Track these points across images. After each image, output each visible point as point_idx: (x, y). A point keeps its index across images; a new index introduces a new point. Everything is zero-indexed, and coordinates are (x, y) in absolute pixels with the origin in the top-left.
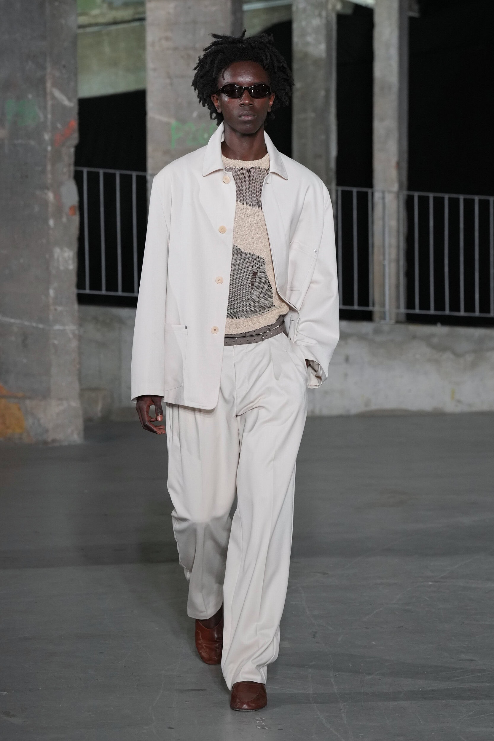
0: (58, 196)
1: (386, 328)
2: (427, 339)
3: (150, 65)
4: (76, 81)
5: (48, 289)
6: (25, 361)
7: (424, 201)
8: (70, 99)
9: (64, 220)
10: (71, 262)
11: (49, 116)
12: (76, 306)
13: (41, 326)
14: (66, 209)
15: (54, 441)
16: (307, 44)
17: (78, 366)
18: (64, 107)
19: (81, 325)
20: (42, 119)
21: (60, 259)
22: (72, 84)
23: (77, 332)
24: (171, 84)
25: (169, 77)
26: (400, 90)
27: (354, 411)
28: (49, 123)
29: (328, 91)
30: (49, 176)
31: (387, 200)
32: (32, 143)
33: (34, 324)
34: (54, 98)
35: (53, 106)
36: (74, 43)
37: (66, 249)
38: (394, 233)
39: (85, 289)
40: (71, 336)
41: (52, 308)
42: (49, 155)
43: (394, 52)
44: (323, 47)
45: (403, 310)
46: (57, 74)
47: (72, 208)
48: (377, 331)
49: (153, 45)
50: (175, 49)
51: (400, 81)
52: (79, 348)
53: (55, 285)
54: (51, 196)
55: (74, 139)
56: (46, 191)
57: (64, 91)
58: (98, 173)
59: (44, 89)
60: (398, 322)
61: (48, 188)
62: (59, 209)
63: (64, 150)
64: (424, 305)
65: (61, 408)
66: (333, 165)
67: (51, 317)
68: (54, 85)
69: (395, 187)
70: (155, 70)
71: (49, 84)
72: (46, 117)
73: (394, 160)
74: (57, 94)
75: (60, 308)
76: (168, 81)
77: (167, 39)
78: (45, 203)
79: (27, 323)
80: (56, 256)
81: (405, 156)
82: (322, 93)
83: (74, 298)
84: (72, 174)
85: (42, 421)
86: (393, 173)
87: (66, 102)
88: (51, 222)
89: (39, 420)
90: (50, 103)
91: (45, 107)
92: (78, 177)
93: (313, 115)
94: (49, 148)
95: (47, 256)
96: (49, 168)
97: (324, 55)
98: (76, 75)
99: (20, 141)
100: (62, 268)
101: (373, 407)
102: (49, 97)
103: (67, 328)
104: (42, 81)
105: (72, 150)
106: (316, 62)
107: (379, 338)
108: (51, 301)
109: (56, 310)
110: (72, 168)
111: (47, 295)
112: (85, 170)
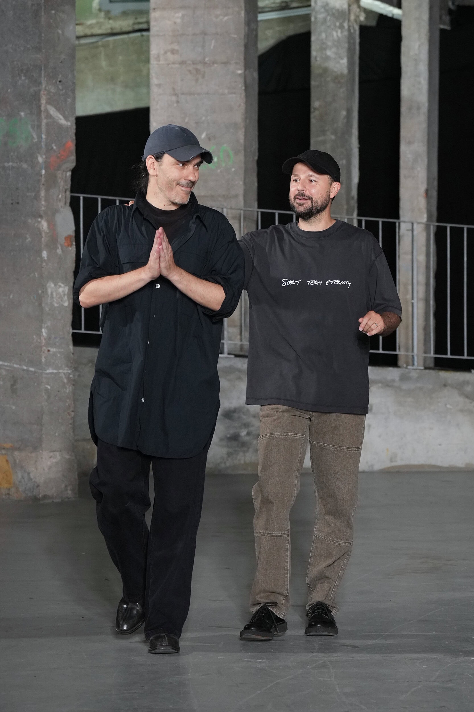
0: (52, 225)
1: (414, 374)
2: (460, 387)
3: (154, 81)
4: (74, 99)
5: (41, 328)
6: (14, 407)
7: (457, 234)
8: (66, 118)
9: (59, 251)
10: (66, 297)
11: (44, 136)
12: (71, 347)
13: (32, 369)
14: (62, 240)
15: (45, 497)
16: (328, 58)
17: (73, 414)
18: (60, 126)
19: (76, 369)
20: (36, 140)
21: (54, 294)
22: (69, 100)
23: (71, 376)
24: (178, 102)
25: (175, 95)
26: (430, 111)
27: (377, 467)
28: (43, 144)
29: (349, 111)
30: (43, 203)
31: (415, 233)
32: (25, 166)
33: (25, 368)
34: (49, 116)
35: (47, 124)
36: (73, 57)
37: (60, 284)
38: (423, 269)
39: (80, 329)
40: (65, 381)
41: (44, 348)
42: (43, 179)
43: (423, 68)
44: (344, 61)
45: (432, 355)
46: (53, 90)
47: (67, 238)
48: (404, 378)
49: (158, 58)
50: (183, 63)
51: (430, 100)
52: (74, 394)
53: (49, 324)
54: (44, 225)
55: (71, 162)
56: (39, 220)
57: (58, 109)
58: (97, 199)
59: (39, 107)
60: (426, 368)
61: (41, 217)
62: (53, 240)
63: (59, 174)
64: (457, 349)
65: (54, 460)
66: (354, 192)
67: (43, 360)
68: (49, 102)
69: (424, 218)
70: (159, 86)
71: (43, 101)
72: (40, 137)
73: (423, 188)
74: (52, 111)
75: (53, 350)
76: (174, 98)
77: (173, 52)
78: (38, 233)
79: (15, 366)
80: (49, 291)
81: (436, 183)
82: (344, 113)
83: (70, 337)
84: (68, 201)
85: (32, 475)
86: (422, 202)
87: (63, 121)
88: (45, 254)
89: (29, 474)
90: (44, 122)
91: (39, 126)
92: (74, 204)
93: (333, 137)
94: (43, 172)
95: (40, 292)
96: (43, 193)
97: (346, 71)
98: (73, 91)
99: (11, 164)
100: (56, 305)
101: (399, 462)
102: (43, 116)
103: (61, 371)
104: (36, 97)
105: (69, 174)
106: (337, 78)
107: (405, 386)
108: (44, 341)
109: (49, 351)
110: (68, 194)
111: (39, 335)
112: (82, 196)
